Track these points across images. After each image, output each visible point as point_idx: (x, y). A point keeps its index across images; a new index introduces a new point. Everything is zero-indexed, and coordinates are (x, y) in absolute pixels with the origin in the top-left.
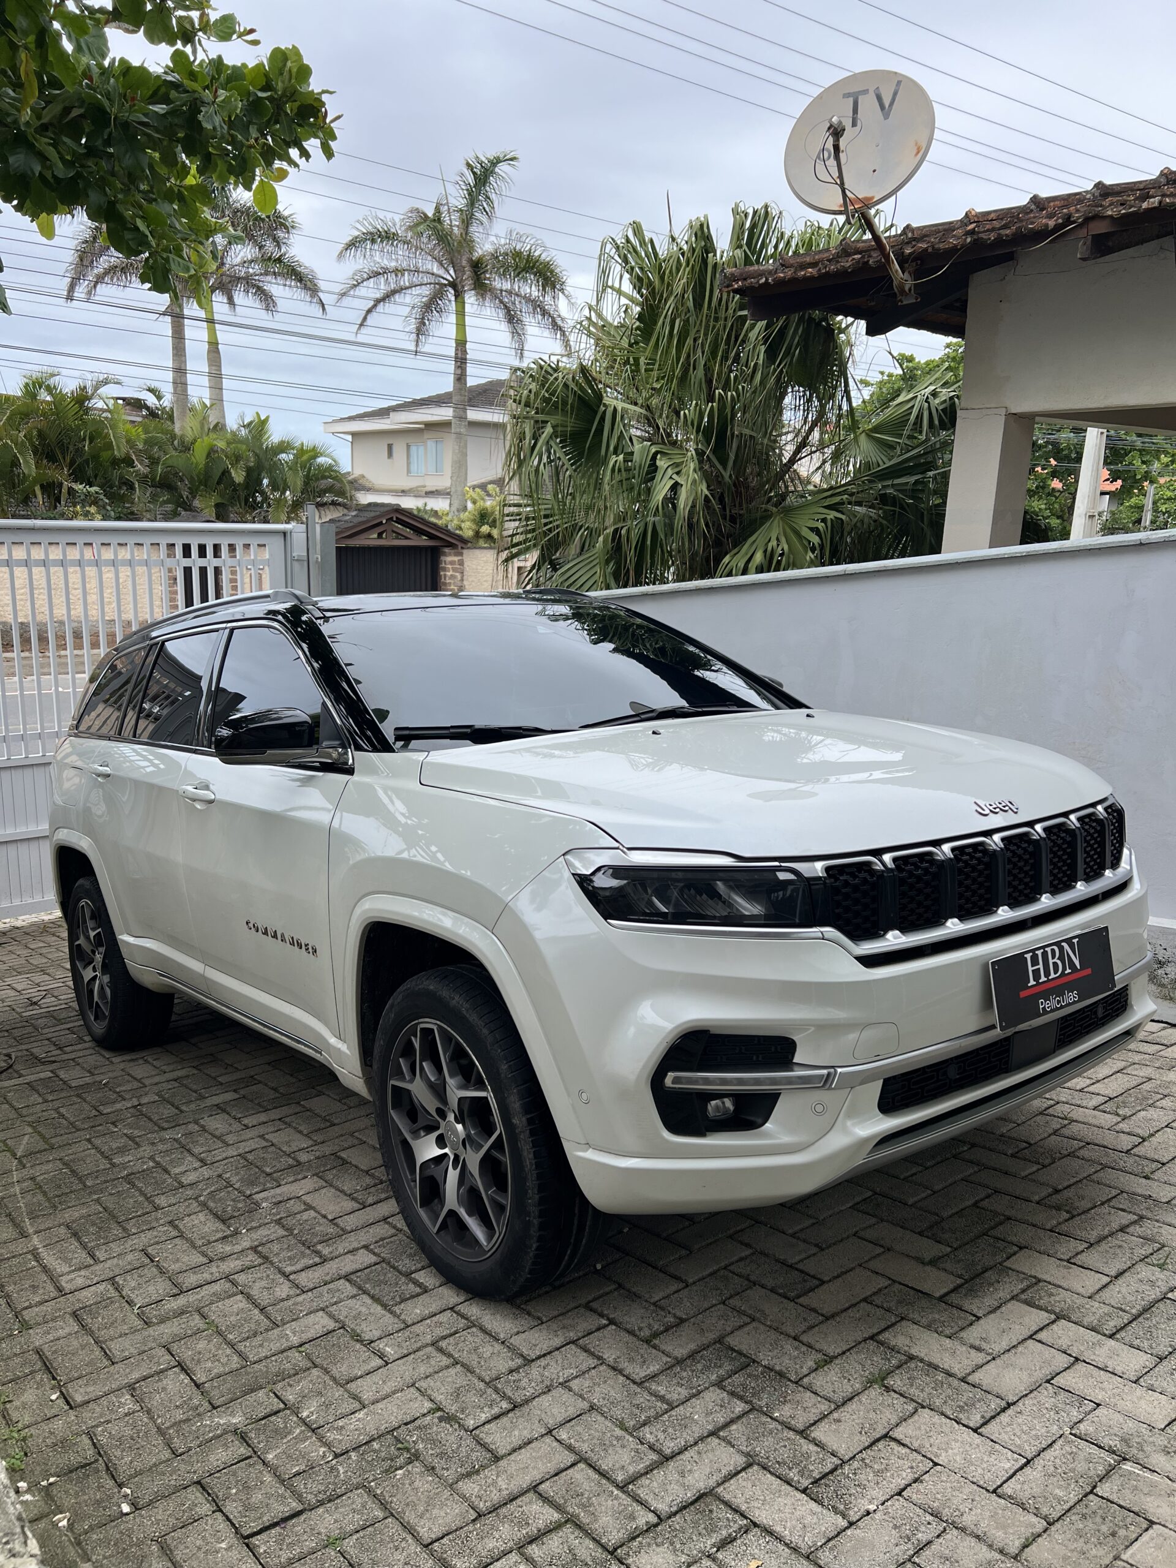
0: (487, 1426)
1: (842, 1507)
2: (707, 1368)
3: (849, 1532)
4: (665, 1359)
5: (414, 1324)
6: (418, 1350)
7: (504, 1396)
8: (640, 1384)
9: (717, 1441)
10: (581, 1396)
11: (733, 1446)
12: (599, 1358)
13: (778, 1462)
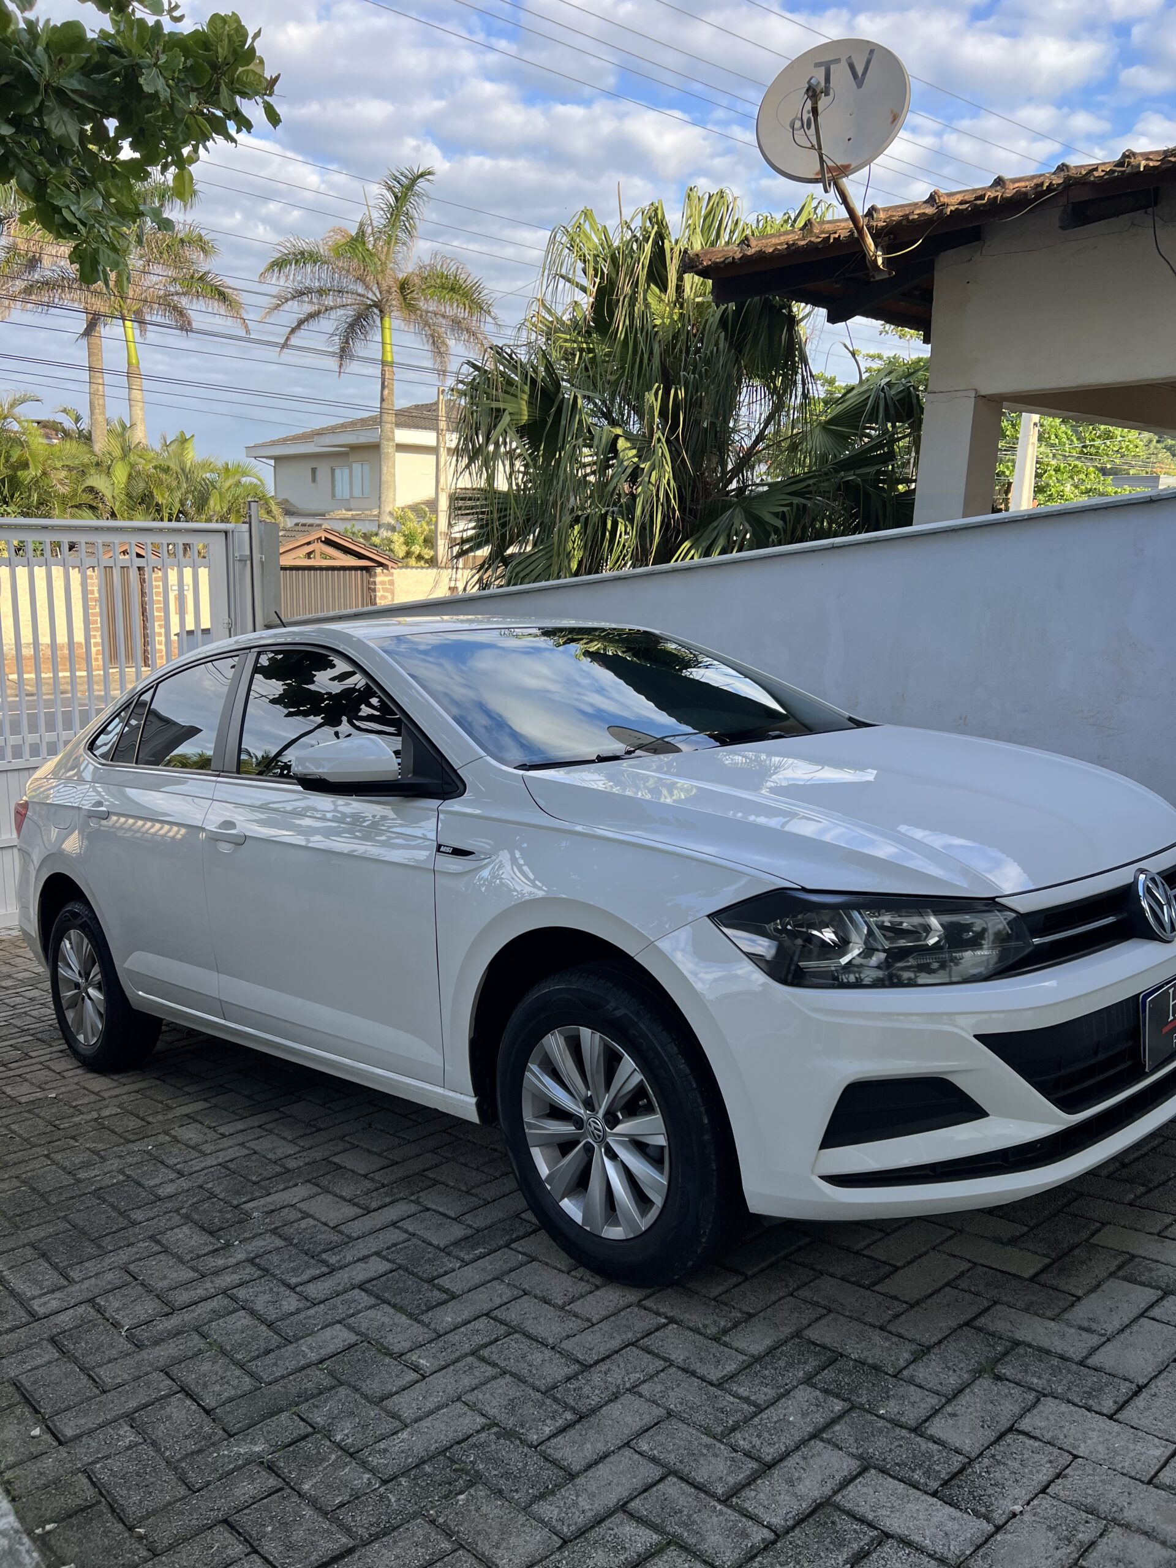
0: (553, 1441)
1: (983, 1510)
2: (790, 1365)
3: (999, 1537)
4: (741, 1358)
5: (446, 1333)
6: (457, 1360)
8: (719, 1385)
9: (821, 1444)
10: (654, 1402)
11: (841, 1449)
12: (665, 1359)
13: (897, 1464)
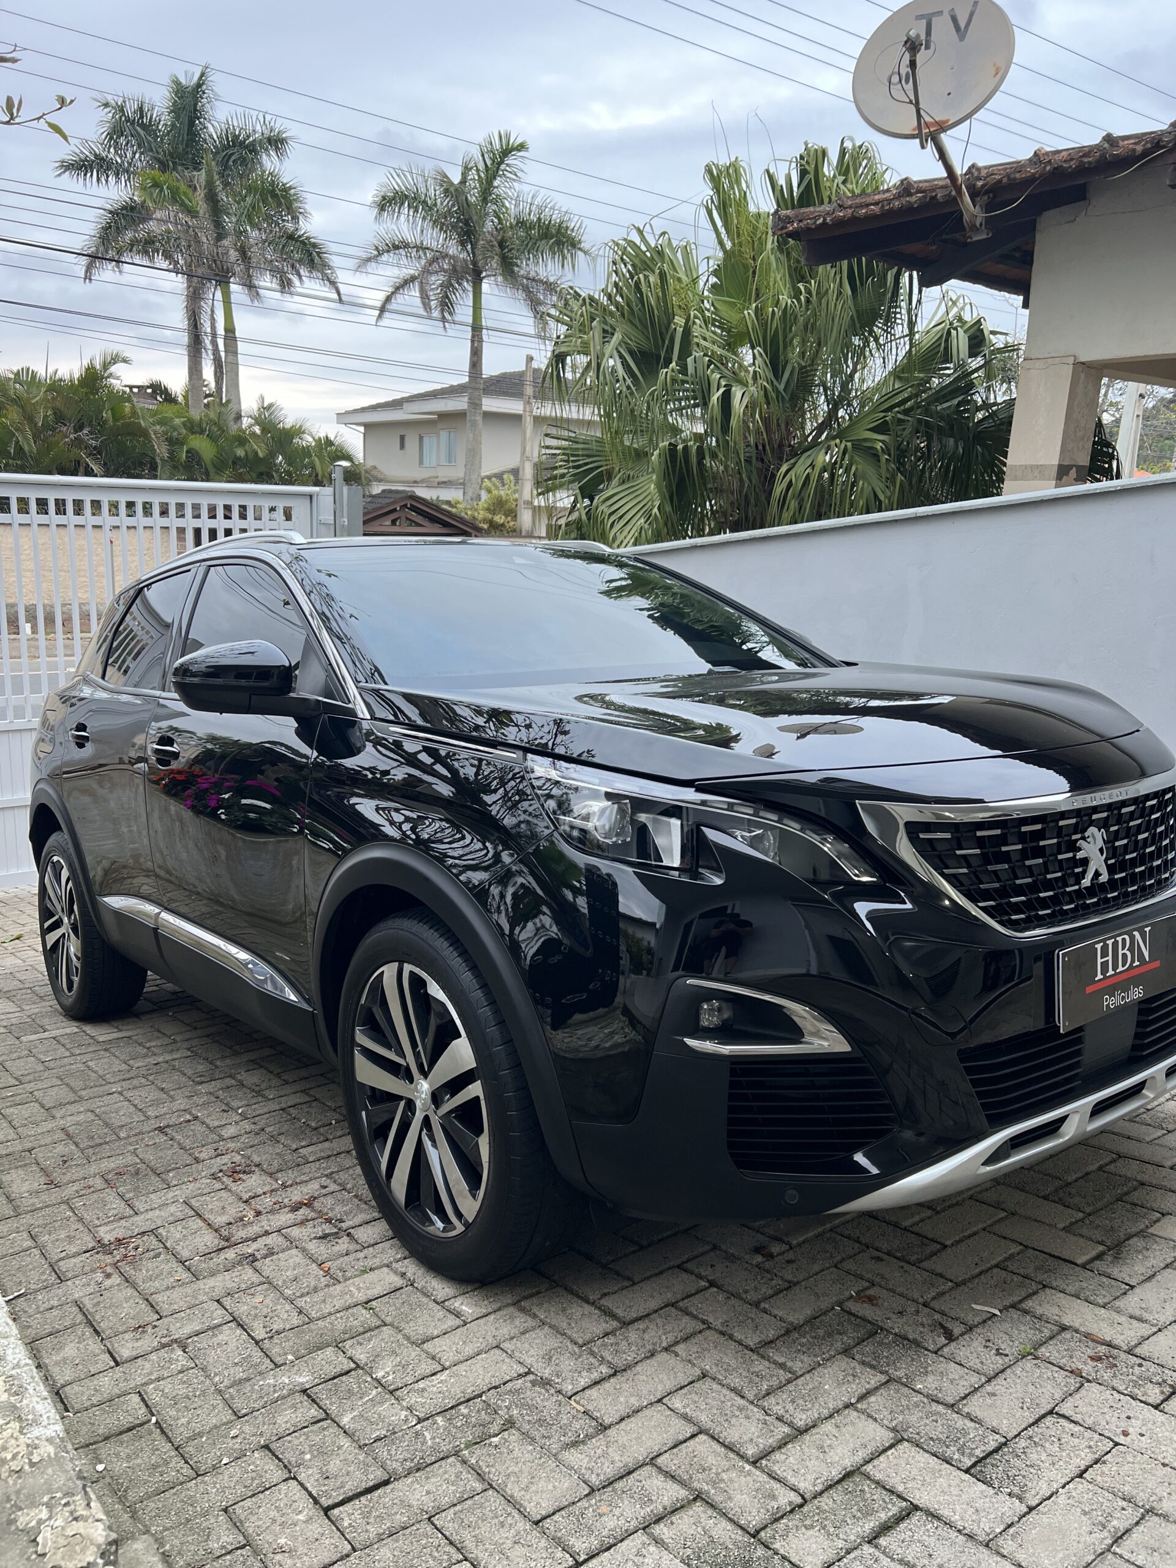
0: (588, 1392)
1: (1017, 1490)
2: (829, 1335)
3: (1030, 1517)
4: (780, 1325)
6: (499, 1309)
7: (603, 1361)
8: (755, 1350)
9: (855, 1413)
10: (690, 1362)
11: (876, 1420)
12: (703, 1322)
13: (931, 1439)
